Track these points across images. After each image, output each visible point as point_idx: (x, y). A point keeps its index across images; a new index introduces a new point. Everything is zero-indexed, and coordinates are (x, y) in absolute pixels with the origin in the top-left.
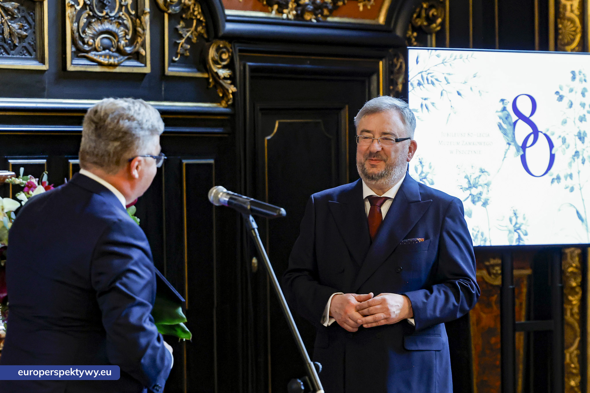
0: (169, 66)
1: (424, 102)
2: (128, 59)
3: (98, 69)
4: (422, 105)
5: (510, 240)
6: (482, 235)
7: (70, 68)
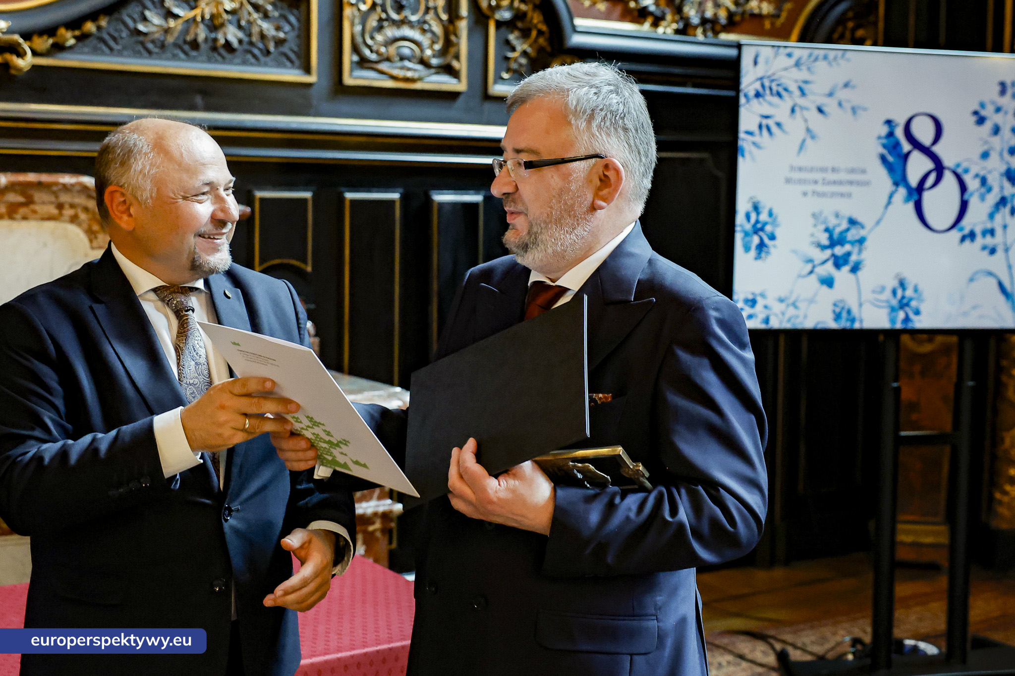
0: (495, 82)
1: (765, 122)
2: (437, 73)
3: (390, 84)
4: (760, 127)
5: (893, 321)
6: (849, 312)
7: (348, 80)
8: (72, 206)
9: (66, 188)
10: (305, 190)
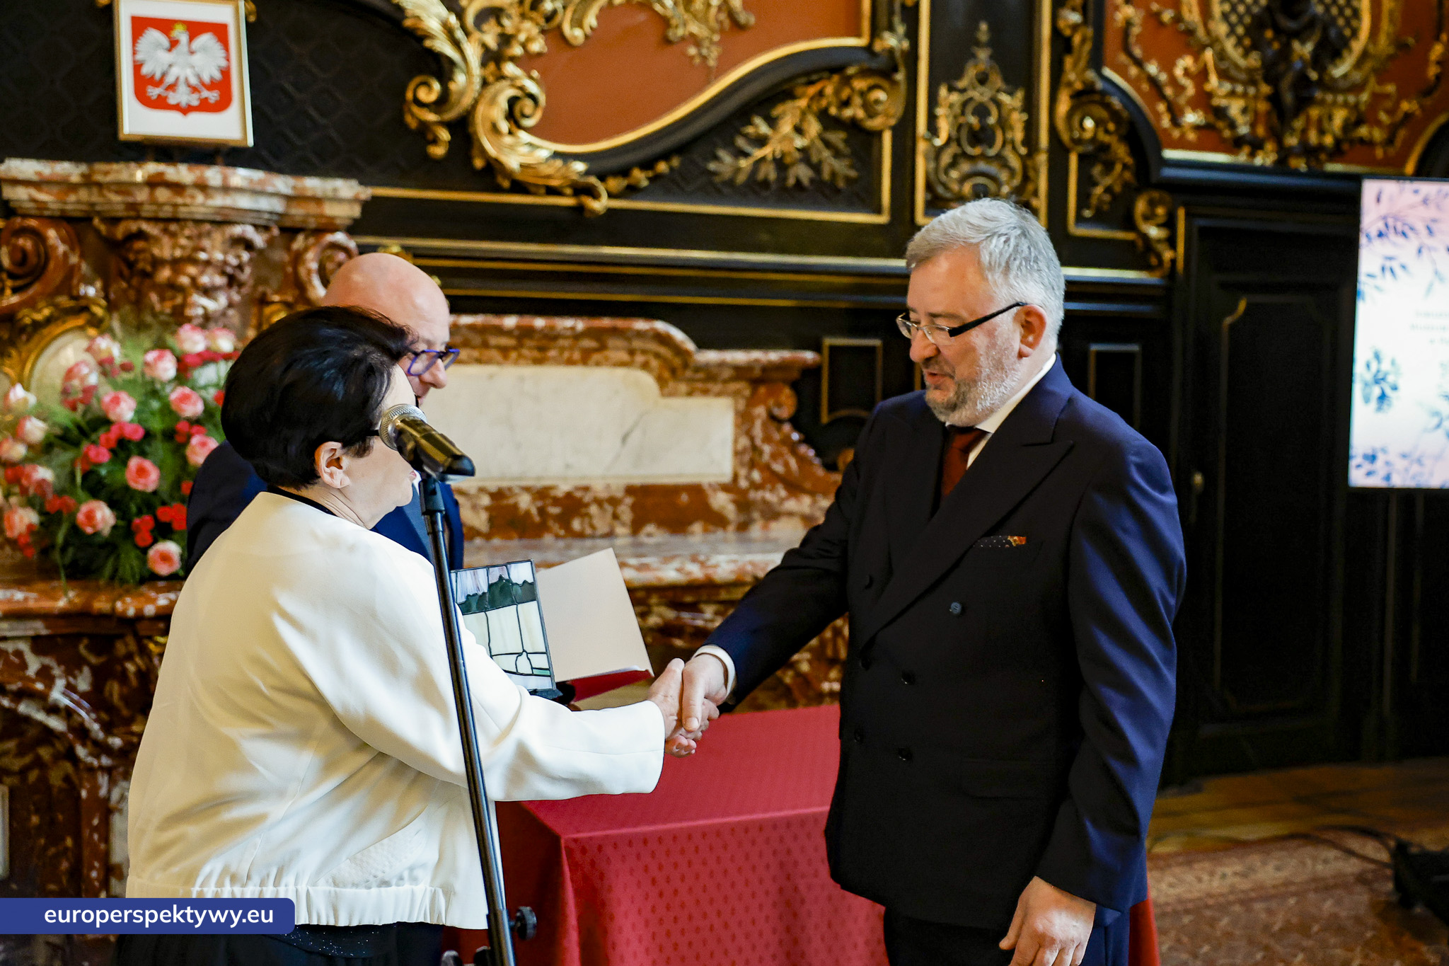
0: (1075, 223)
4: (1383, 268)
8: (644, 352)
9: (640, 334)
10: (875, 336)
